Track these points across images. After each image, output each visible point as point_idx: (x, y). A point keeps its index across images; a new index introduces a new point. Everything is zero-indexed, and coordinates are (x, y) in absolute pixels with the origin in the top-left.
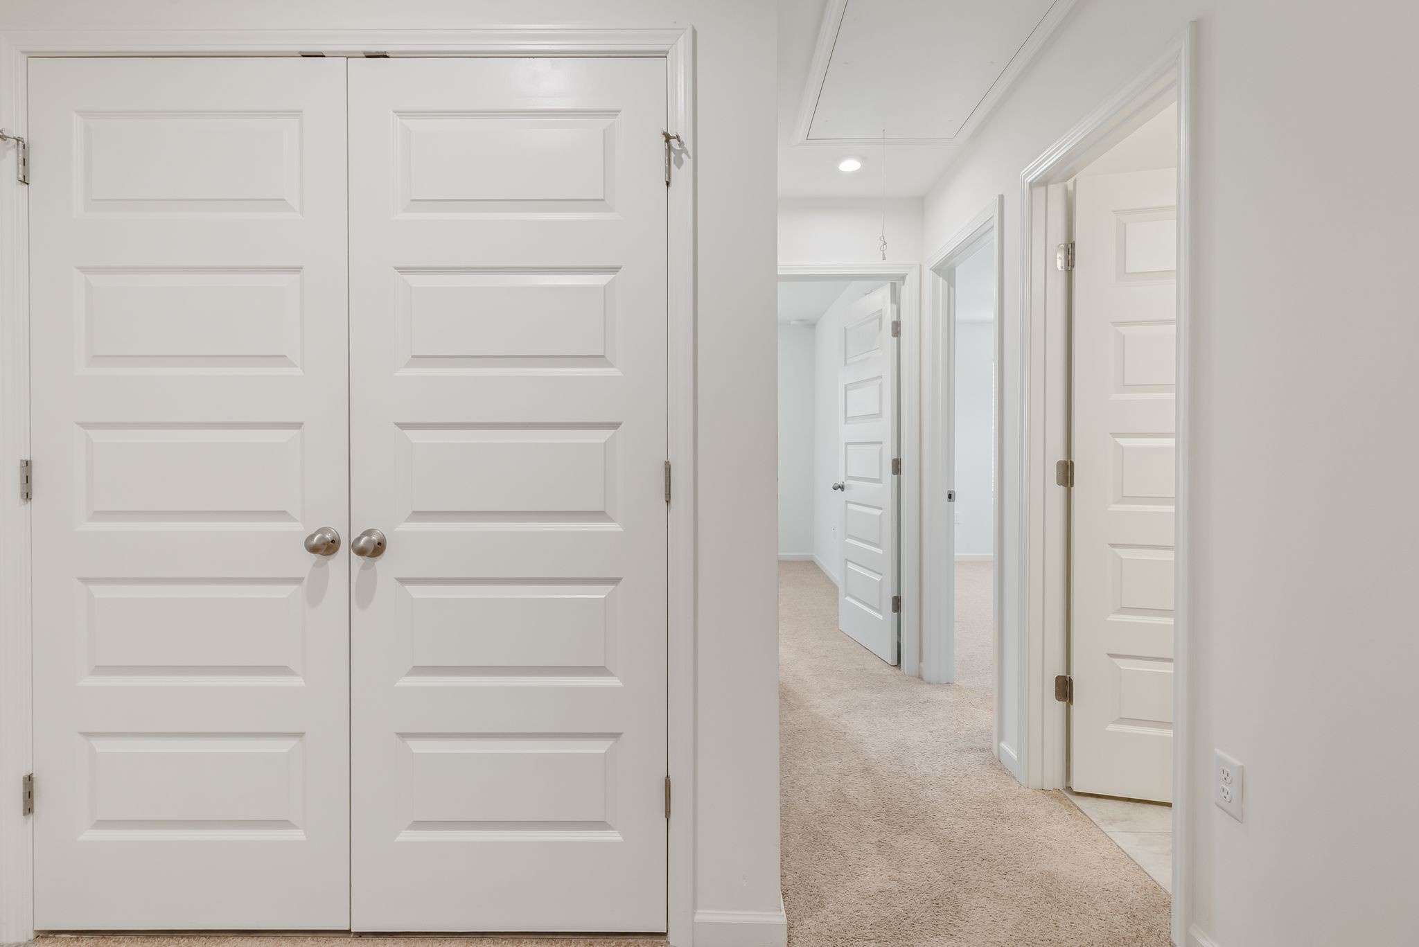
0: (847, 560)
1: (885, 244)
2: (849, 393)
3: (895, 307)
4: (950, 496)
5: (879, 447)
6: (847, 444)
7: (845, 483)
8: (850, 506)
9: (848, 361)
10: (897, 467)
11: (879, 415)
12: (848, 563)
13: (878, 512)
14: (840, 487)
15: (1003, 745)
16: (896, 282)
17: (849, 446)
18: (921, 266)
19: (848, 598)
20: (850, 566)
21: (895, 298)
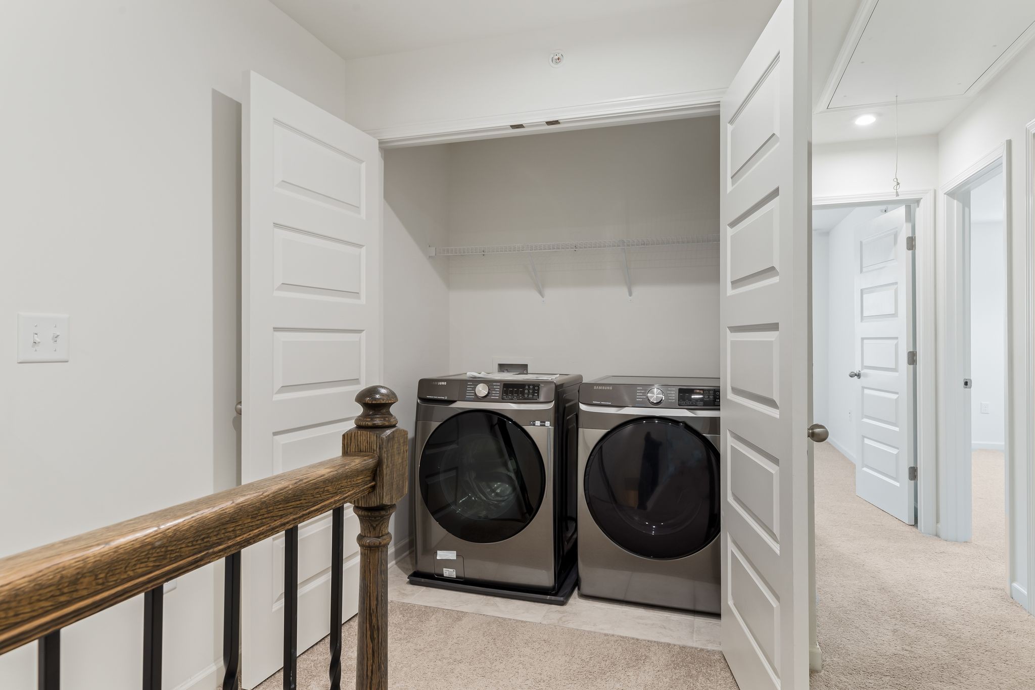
0: (864, 437)
1: (898, 184)
2: (865, 296)
3: (910, 225)
4: (966, 383)
5: (895, 342)
6: (863, 339)
7: (862, 372)
8: (867, 391)
9: (864, 270)
10: (912, 358)
11: (894, 315)
12: (865, 439)
13: (895, 396)
14: (856, 375)
15: (1015, 585)
16: (911, 206)
17: (865, 341)
18: (935, 191)
19: (865, 469)
20: (867, 441)
21: (910, 217)
